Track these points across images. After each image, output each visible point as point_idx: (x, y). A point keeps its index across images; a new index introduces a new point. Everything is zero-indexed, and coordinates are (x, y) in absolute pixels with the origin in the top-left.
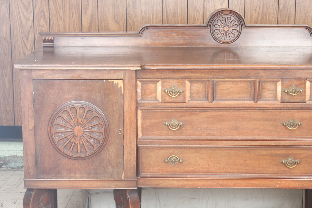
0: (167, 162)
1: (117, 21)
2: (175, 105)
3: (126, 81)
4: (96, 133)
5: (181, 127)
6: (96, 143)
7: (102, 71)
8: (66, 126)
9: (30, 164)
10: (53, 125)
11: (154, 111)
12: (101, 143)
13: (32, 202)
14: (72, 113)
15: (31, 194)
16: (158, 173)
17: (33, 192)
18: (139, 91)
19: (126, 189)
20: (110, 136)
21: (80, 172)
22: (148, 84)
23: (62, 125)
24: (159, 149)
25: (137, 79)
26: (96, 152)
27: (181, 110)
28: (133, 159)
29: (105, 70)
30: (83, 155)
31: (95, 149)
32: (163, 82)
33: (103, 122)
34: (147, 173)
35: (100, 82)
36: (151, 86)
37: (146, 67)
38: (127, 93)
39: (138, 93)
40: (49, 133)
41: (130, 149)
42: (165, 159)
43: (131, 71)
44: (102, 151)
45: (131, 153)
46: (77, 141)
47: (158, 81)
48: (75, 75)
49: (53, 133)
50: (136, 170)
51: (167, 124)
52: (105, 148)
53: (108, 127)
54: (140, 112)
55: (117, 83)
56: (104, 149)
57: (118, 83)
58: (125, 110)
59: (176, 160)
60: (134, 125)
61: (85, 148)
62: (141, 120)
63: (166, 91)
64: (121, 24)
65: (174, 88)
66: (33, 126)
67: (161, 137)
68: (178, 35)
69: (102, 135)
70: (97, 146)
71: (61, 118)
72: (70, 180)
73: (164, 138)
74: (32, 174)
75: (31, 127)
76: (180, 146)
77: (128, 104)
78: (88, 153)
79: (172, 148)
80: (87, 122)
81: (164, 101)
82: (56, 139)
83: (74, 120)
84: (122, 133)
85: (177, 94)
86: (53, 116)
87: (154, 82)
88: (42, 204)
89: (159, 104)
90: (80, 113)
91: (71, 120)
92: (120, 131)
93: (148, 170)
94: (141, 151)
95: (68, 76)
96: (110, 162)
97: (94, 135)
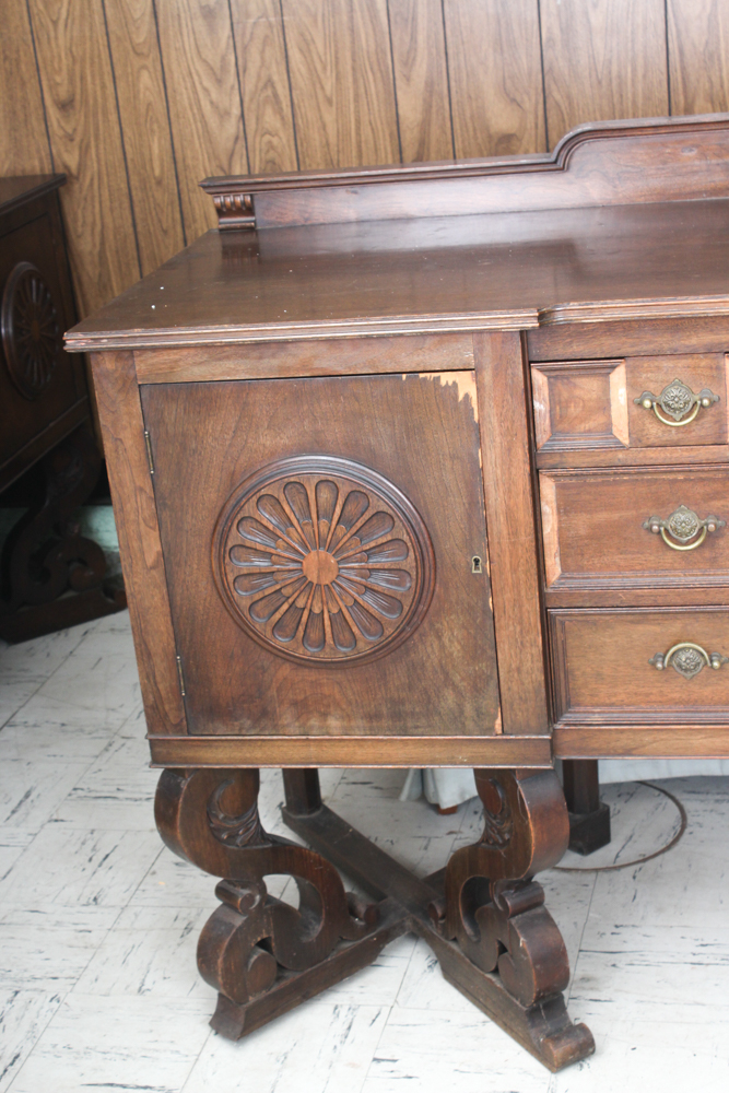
0: (664, 668)
1: (511, 96)
2: (686, 454)
3: (487, 376)
4: (386, 575)
5: (712, 538)
6: (389, 610)
7: (391, 340)
8: (273, 551)
9: (161, 687)
10: (228, 549)
11: (603, 482)
12: (406, 608)
13: (182, 814)
14: (293, 501)
15: (179, 785)
16: (632, 708)
17: (184, 777)
18: (540, 406)
19: (514, 770)
20: (438, 580)
21: (343, 710)
22: (573, 380)
23: (259, 547)
24: (632, 622)
25: (528, 364)
26: (390, 642)
27: (711, 475)
28: (532, 662)
29: (401, 335)
30: (344, 653)
31: (387, 633)
32: (630, 372)
33: (408, 534)
34: (589, 709)
35: (388, 383)
36: (588, 387)
37: (560, 317)
38: (495, 420)
39: (537, 415)
40: (218, 578)
41: (518, 629)
42: (656, 656)
43: (501, 335)
44: (416, 636)
45: (522, 643)
46: (320, 605)
47: (613, 367)
48: (290, 361)
49: (231, 578)
50: (543, 703)
51: (655, 528)
52: (426, 624)
53: (430, 549)
54: (548, 488)
55: (450, 383)
56: (420, 629)
57: (455, 384)
58: (489, 483)
59: (698, 659)
60: (526, 538)
61: (351, 629)
62: (555, 517)
63: (647, 403)
64: (528, 105)
65: (675, 392)
66: (158, 553)
67: (637, 577)
68: (703, 155)
69: (408, 579)
70: (392, 619)
71: (254, 525)
72: (307, 739)
73: (648, 580)
74: (173, 718)
75: (150, 559)
76: (710, 608)
77: (499, 461)
78: (364, 647)
79: (679, 616)
80: (349, 535)
81: (638, 440)
82: (243, 597)
83: (299, 530)
84: (484, 569)
85: (691, 412)
86: (223, 519)
87: (597, 371)
88: (221, 816)
89: (621, 455)
90: (321, 501)
91: (291, 529)
92: (477, 561)
93: (591, 695)
94: (563, 630)
95: (269, 365)
96: (447, 674)
97: (380, 582)
